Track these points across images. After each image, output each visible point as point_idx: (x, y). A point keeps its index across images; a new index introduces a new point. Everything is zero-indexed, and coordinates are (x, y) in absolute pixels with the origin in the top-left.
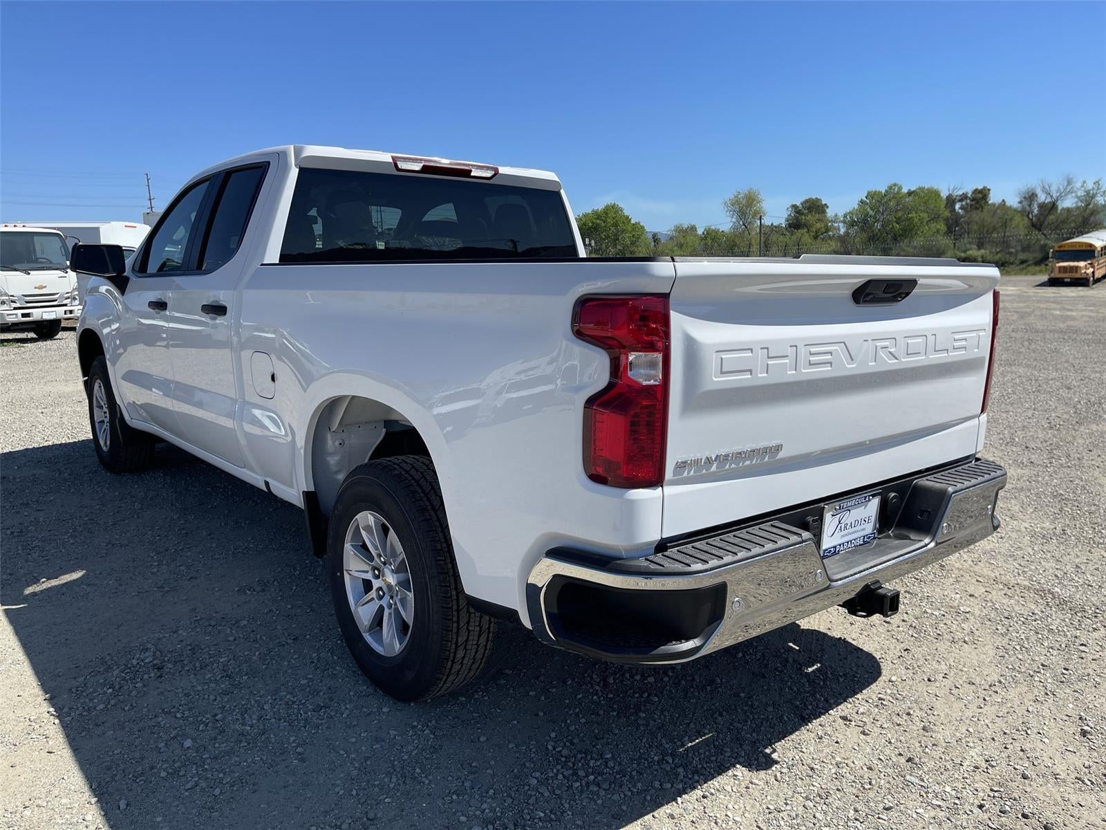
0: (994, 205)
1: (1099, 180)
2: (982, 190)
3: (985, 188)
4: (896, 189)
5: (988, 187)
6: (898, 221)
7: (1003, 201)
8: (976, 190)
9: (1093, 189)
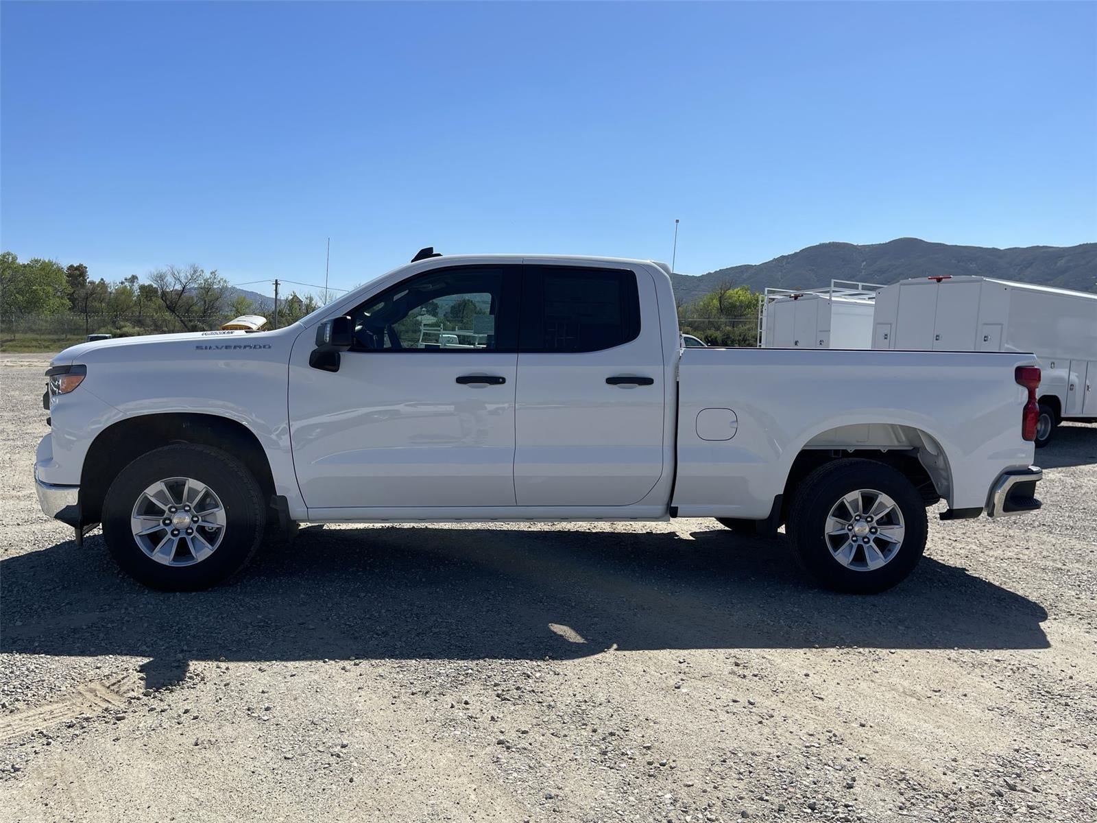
0: (92, 283)
1: (216, 271)
2: (79, 266)
3: (81, 266)
4: (11, 259)
5: (84, 265)
6: (20, 292)
7: (102, 279)
8: (72, 266)
9: (210, 278)
